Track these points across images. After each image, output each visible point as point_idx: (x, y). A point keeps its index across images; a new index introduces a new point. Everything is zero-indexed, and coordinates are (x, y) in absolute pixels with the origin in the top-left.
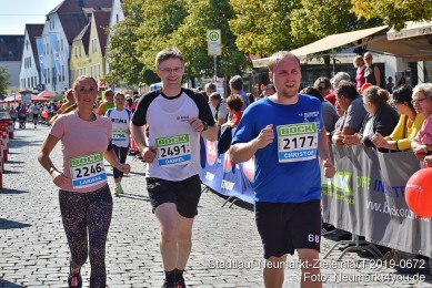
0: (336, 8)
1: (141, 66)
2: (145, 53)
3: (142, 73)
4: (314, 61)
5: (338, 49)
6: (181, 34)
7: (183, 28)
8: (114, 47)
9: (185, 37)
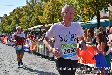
0: (36, 22)
1: (4, 30)
4: (33, 30)
5: (37, 28)
7: (12, 24)
9: (12, 26)
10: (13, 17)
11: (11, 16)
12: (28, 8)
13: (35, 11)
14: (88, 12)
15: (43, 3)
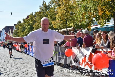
6: (25, 32)
8: (14, 34)
10: (26, 24)
11: (25, 22)
12: (41, 14)
13: (49, 16)
14: (103, 13)
15: (56, 8)
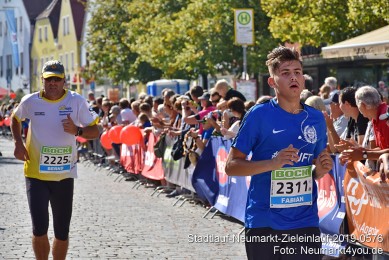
1: (133, 56)
2: (139, 39)
3: (135, 65)
6: (192, 13)
7: (195, 5)
8: (96, 30)
9: (197, 17)
